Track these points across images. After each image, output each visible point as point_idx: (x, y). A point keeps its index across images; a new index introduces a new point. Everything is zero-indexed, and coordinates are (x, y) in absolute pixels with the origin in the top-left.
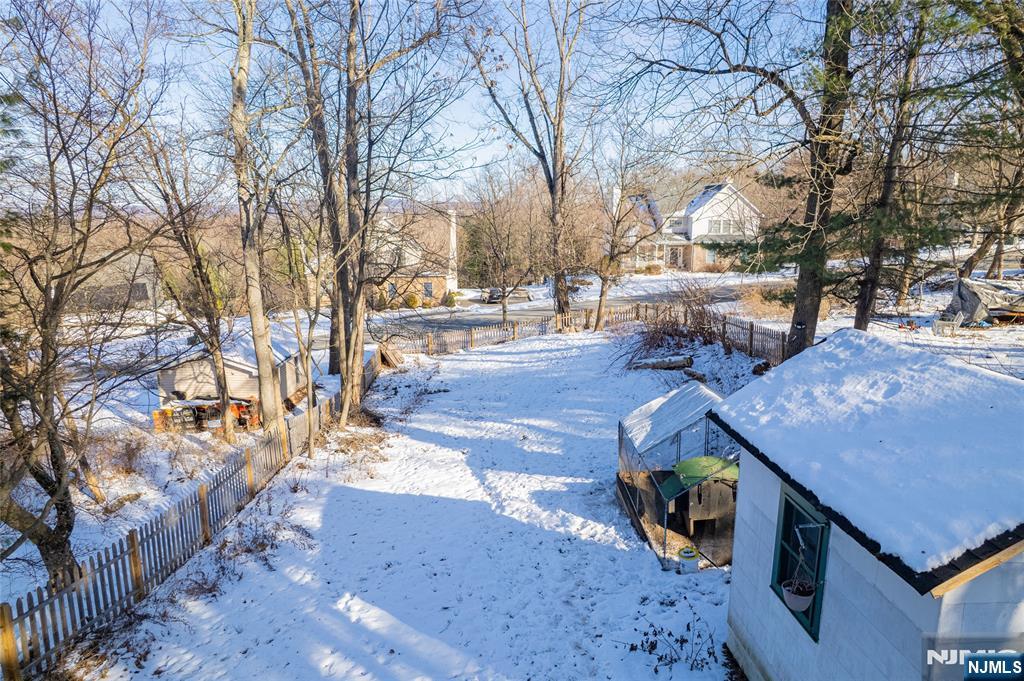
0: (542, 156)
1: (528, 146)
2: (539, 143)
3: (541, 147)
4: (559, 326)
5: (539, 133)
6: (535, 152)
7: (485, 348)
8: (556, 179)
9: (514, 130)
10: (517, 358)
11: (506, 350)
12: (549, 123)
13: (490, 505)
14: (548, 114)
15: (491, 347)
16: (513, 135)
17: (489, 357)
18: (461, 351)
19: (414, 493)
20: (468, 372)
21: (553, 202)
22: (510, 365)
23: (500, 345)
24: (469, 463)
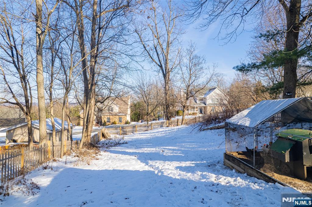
0: (161, 66)
1: (156, 63)
2: (160, 63)
3: (161, 64)
4: (168, 125)
5: (160, 60)
6: (159, 65)
7: (141, 132)
8: (166, 74)
9: (152, 58)
10: (153, 134)
11: (149, 132)
12: (164, 55)
13: (154, 172)
14: (163, 52)
15: (143, 132)
16: (152, 60)
17: (142, 135)
18: (132, 134)
19: (110, 169)
20: (135, 139)
21: (165, 82)
22: (150, 136)
23: (146, 131)
24: (138, 159)
